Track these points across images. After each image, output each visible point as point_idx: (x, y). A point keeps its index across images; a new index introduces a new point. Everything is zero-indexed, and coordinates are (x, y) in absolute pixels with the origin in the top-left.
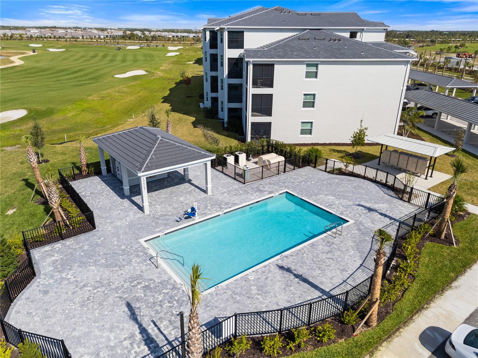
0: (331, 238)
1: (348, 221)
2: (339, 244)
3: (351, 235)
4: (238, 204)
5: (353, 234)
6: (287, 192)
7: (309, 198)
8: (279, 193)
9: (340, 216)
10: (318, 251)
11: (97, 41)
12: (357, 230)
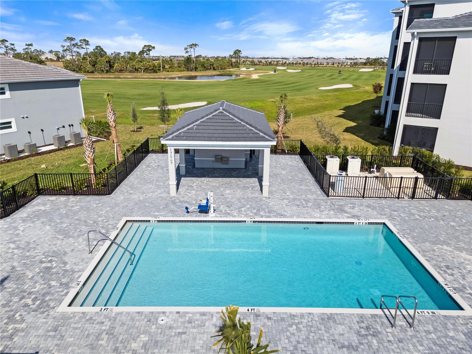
0: (383, 324)
1: (461, 309)
2: (389, 341)
3: (439, 338)
4: (284, 216)
5: (447, 336)
6: (384, 224)
7: (415, 243)
8: (367, 221)
9: (451, 293)
10: (326, 335)
11: (338, 66)
12: (465, 334)
